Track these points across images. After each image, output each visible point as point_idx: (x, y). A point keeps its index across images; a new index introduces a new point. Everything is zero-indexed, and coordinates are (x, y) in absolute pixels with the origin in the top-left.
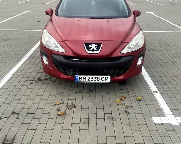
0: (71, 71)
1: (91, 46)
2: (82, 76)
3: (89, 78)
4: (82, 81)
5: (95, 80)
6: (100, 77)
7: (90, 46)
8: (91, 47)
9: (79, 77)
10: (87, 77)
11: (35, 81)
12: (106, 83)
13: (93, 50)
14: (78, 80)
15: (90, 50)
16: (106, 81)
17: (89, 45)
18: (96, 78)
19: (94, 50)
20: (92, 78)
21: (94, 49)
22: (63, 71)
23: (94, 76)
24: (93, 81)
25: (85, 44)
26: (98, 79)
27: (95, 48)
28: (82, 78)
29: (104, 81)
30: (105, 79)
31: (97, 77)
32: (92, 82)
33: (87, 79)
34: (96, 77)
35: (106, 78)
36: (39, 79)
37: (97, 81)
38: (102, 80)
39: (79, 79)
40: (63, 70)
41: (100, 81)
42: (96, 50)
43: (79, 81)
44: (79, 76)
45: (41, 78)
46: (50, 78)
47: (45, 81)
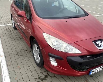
7: (97, 43)
8: (99, 44)
10: (97, 68)
24: (100, 70)
25: (93, 42)
27: (101, 44)
33: (97, 70)
37: (102, 69)
43: (91, 74)
45: (41, 77)
46: (47, 74)
47: (46, 79)
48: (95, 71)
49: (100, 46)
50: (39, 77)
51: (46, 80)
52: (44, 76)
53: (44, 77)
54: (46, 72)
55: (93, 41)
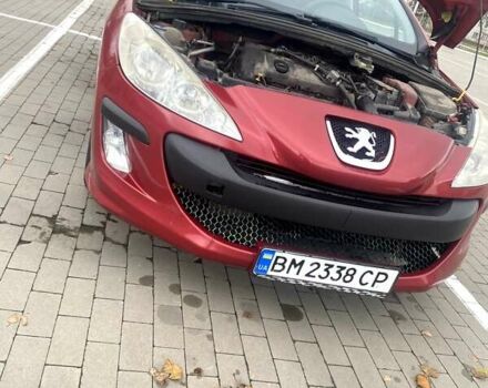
0: (240, 224)
1: (355, 135)
2: (290, 256)
3: (316, 266)
4: (283, 274)
5: (337, 276)
6: (361, 269)
7: (351, 133)
8: (356, 140)
9: (278, 257)
10: (309, 260)
11: (39, 232)
12: (374, 295)
13: (362, 154)
14: (265, 268)
15: (350, 149)
16: (374, 289)
17: (347, 129)
18: (344, 273)
19: (367, 154)
20: (326, 270)
21: (364, 150)
22: (203, 218)
23: (336, 264)
24: (328, 281)
25: (328, 123)
26: (347, 274)
27: (370, 147)
28: (287, 265)
29: (368, 287)
30: (376, 281)
31: (348, 266)
32: (320, 286)
33: (306, 268)
34: (343, 268)
35: (382, 277)
36: (52, 220)
37: (340, 283)
38: (364, 282)
39: (275, 263)
40: (205, 212)
41: (355, 284)
42: (372, 153)
43: (269, 273)
44: (277, 254)
45: (63, 219)
46: (101, 225)
47: (81, 235)
48: (294, 270)
49: (355, 149)
50: (55, 217)
51: (76, 237)
52: (79, 225)
53: (76, 228)
54: (103, 218)
55: (329, 117)
